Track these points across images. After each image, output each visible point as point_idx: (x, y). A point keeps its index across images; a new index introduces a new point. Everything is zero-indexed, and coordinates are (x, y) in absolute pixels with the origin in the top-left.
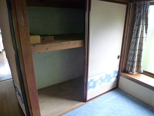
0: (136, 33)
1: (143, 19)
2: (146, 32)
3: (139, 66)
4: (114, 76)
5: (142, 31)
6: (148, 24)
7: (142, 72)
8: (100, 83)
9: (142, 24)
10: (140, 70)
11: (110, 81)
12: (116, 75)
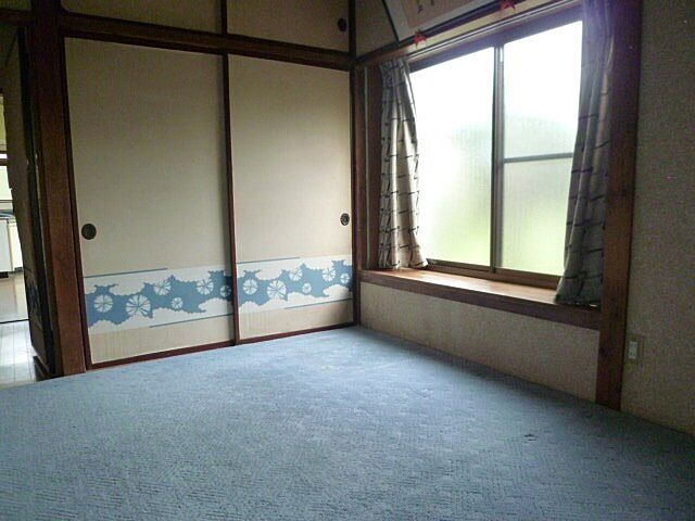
0: (387, 146)
1: (398, 105)
2: (414, 142)
3: (410, 246)
4: (336, 281)
5: (402, 141)
6: (413, 119)
7: (425, 264)
8: (284, 291)
9: (399, 119)
10: (418, 257)
11: (325, 296)
12: (346, 278)
